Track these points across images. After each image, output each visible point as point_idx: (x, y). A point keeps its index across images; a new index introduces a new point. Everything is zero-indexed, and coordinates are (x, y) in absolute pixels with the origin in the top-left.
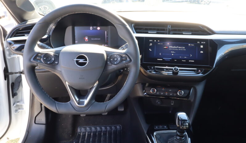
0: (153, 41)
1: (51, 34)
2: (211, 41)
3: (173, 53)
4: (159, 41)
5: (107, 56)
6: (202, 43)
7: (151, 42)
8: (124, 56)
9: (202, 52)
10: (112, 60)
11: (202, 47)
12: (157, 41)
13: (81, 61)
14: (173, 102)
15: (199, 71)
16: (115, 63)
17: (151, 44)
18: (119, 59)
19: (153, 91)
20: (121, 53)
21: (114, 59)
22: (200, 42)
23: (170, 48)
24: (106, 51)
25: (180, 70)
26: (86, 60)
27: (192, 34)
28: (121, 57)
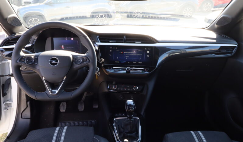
0: (113, 48)
1: (34, 43)
2: (155, 47)
3: (127, 57)
4: (116, 48)
5: (73, 58)
6: (148, 49)
7: (111, 49)
8: (85, 58)
9: (148, 56)
10: (76, 61)
11: (148, 52)
12: (115, 48)
13: (54, 62)
14: (133, 96)
15: (146, 70)
16: (79, 63)
17: (111, 51)
18: (81, 60)
19: (115, 87)
20: (83, 56)
21: (78, 61)
22: (147, 49)
23: (125, 53)
24: (72, 55)
25: (131, 69)
26: (57, 61)
27: (142, 43)
28: (83, 59)
